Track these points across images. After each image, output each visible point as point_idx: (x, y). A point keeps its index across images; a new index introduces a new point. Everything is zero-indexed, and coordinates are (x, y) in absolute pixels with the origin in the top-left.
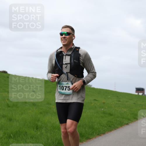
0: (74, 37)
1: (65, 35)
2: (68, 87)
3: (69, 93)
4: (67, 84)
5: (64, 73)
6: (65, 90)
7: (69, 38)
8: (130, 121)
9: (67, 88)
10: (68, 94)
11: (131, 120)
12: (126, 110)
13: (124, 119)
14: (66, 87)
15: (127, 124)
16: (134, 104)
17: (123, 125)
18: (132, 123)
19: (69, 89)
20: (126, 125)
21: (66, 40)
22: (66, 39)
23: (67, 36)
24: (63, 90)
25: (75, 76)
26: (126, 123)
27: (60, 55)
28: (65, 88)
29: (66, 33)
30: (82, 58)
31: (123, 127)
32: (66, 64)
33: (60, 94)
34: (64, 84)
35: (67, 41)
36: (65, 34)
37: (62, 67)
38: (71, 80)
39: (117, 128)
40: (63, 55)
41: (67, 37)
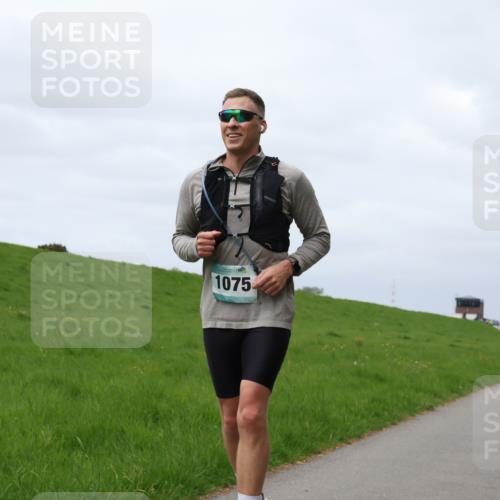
0: (262, 127)
1: (236, 119)
2: (244, 279)
3: (246, 299)
4: (240, 270)
5: (231, 235)
6: (235, 289)
7: (248, 129)
8: (437, 400)
9: (241, 281)
10: (243, 301)
11: (440, 397)
12: (426, 366)
13: (421, 394)
14: (238, 279)
15: (430, 408)
16: (452, 346)
17: (416, 412)
18: (443, 405)
19: (246, 286)
20: (425, 412)
21: (241, 135)
22: (239, 131)
23: (241, 121)
24: (228, 289)
25: (266, 247)
26: (427, 404)
27: (220, 179)
28: (233, 283)
29: (238, 112)
30: (287, 191)
31: (418, 416)
32: (238, 207)
33: (218, 301)
34: (229, 271)
35: (242, 139)
36: (234, 116)
37: (224, 217)
38: (253, 259)
39: (400, 420)
40: (229, 180)
41: (243, 124)
